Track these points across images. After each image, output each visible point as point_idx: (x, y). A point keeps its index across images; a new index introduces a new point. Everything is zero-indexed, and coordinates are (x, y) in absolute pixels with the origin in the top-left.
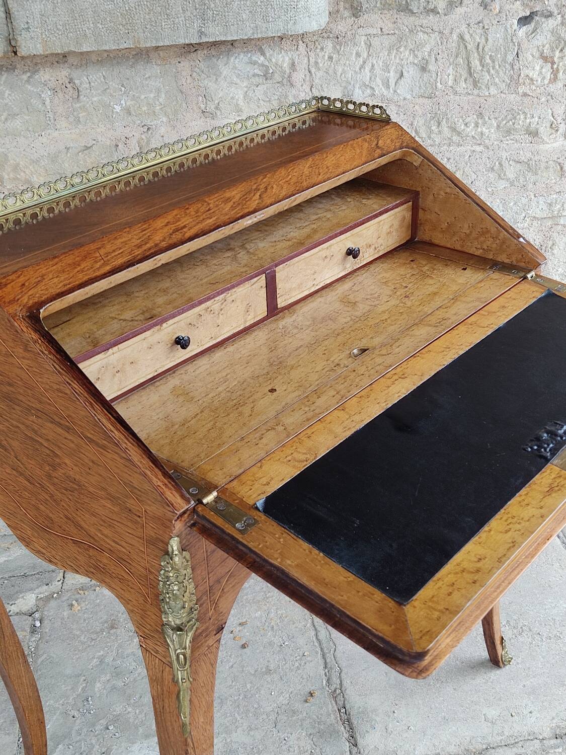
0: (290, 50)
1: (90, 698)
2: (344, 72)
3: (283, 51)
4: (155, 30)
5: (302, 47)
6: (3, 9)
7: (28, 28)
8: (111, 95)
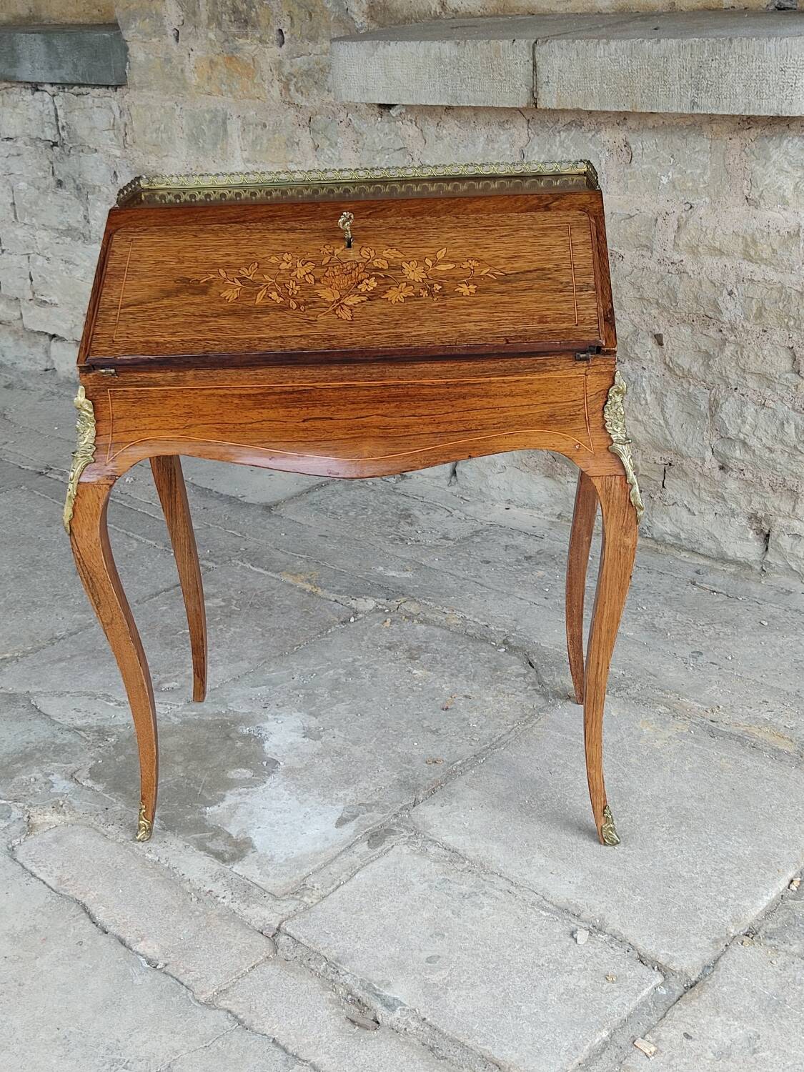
1: (315, 675)
4: (651, 95)
6: (531, 62)
7: (548, 82)
8: (660, 165)
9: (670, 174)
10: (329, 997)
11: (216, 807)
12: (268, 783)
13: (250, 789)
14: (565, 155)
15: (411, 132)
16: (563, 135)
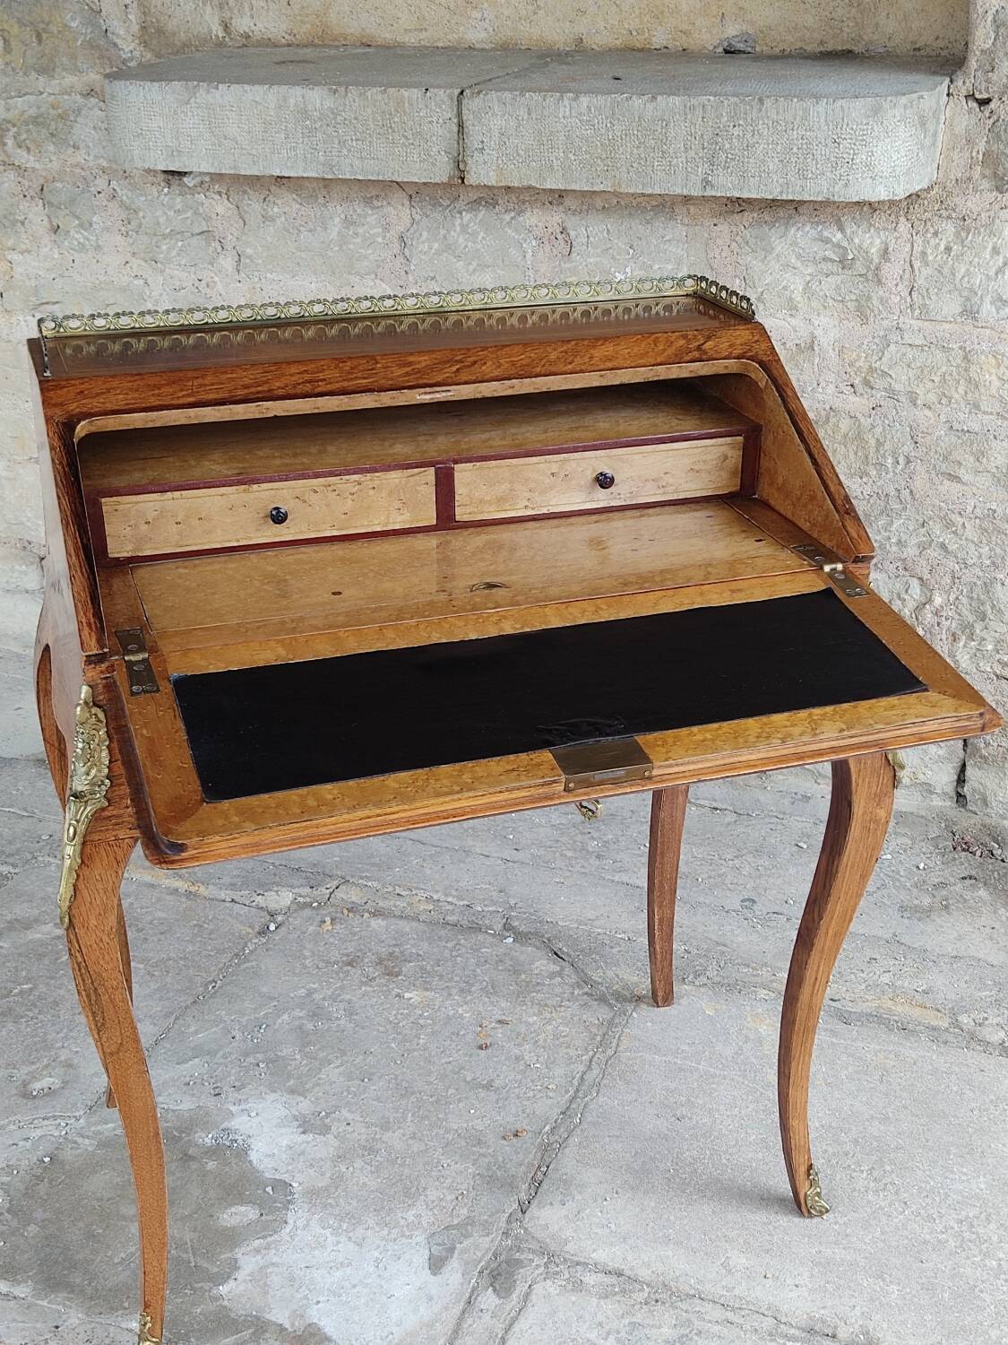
0: (885, 229)
1: (264, 1026)
2: (968, 273)
3: (872, 229)
4: (643, 171)
5: (904, 226)
6: (456, 121)
7: (483, 148)
8: (613, 258)
9: (628, 270)
11: (232, 1284)
12: (291, 1222)
13: (269, 1239)
14: (469, 244)
15: (220, 210)
16: (467, 216)
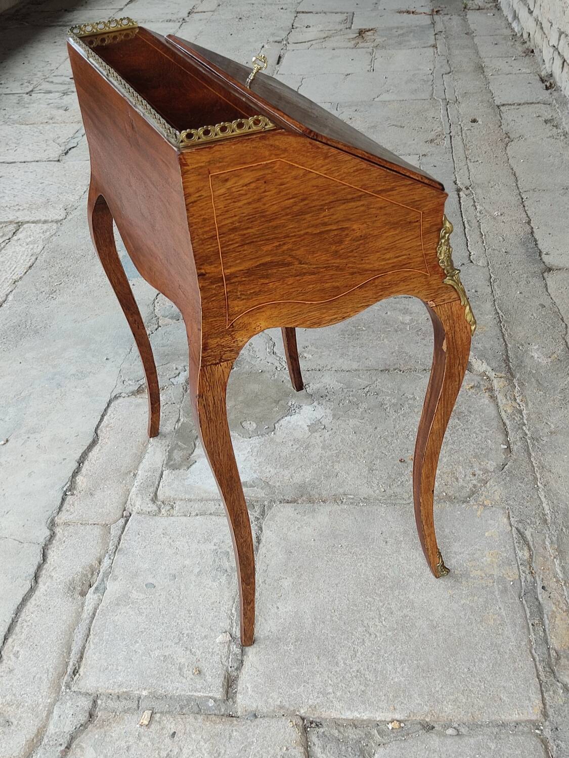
10: (94, 564)
